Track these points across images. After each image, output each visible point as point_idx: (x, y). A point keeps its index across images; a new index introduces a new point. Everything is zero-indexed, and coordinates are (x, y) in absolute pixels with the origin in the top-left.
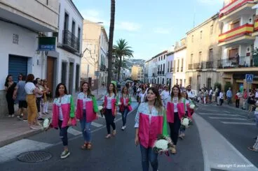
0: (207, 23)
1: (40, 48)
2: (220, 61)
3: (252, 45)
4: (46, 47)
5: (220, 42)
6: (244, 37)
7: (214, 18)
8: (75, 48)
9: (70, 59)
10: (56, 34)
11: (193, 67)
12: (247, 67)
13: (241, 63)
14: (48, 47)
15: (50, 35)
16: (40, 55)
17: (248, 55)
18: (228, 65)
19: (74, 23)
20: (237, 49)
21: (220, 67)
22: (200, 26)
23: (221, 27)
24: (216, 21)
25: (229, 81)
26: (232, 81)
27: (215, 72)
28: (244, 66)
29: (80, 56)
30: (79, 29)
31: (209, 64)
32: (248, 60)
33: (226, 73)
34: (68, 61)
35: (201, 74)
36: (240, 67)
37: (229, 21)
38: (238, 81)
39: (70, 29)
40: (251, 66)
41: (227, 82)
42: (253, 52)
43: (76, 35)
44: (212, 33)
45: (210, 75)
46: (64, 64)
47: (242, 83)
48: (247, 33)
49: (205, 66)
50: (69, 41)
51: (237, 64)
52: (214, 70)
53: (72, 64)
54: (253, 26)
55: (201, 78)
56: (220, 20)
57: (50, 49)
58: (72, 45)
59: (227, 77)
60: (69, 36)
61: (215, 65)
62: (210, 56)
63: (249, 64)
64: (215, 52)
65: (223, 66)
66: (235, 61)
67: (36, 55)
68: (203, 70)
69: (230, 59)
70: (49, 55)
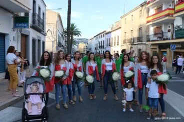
0: (136, 9)
1: (15, 26)
2: (148, 36)
3: (173, 24)
4: (20, 25)
5: (148, 22)
6: (167, 18)
7: (142, 5)
8: (41, 28)
9: (38, 36)
11: (127, 42)
12: (170, 39)
13: (165, 37)
14: (22, 25)
15: (22, 15)
16: (15, 32)
17: (169, 31)
18: (155, 39)
19: (39, 9)
20: (161, 27)
21: (148, 40)
22: (131, 12)
23: (148, 11)
24: (144, 7)
25: (155, 50)
26: (157, 50)
27: (145, 44)
28: (167, 39)
29: (45, 35)
30: (43, 14)
31: (139, 39)
32: (169, 35)
33: (152, 44)
34: (36, 38)
35: (133, 46)
36: (164, 39)
37: (154, 7)
38: (162, 50)
39: (37, 12)
40: (173, 39)
41: (153, 52)
42: (173, 28)
43: (42, 17)
44: (140, 16)
45: (141, 47)
46: (34, 41)
47: (166, 52)
48: (168, 15)
49: (136, 40)
50: (37, 22)
52: (143, 43)
53: (39, 41)
54: (174, 9)
56: (147, 6)
59: (154, 47)
60: (37, 18)
61: (144, 39)
62: (139, 33)
64: (144, 30)
65: (151, 40)
67: (12, 32)
68: (135, 43)
69: (155, 34)
70: (22, 32)
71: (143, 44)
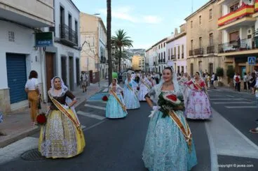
0: (205, 7)
1: (37, 45)
2: (221, 45)
3: (253, 27)
4: (43, 42)
5: (220, 25)
6: (244, 19)
7: (213, 2)
8: (73, 42)
9: (69, 53)
10: (52, 29)
11: (194, 53)
12: (249, 49)
13: (242, 46)
14: (45, 42)
15: (46, 30)
16: (38, 51)
17: (249, 37)
18: (229, 49)
19: (70, 16)
20: (238, 32)
21: (221, 51)
22: (199, 11)
23: (221, 10)
25: (230, 65)
26: (234, 65)
27: (217, 56)
28: (245, 49)
29: (80, 49)
30: (76, 22)
31: (210, 50)
32: (249, 43)
33: (228, 57)
34: (67, 55)
35: (202, 59)
36: (242, 49)
37: (228, 4)
38: (240, 64)
39: (66, 22)
40: (253, 48)
41: (229, 67)
42: (254, 33)
43: (73, 28)
44: (211, 17)
45: (212, 60)
46: (63, 59)
47: (245, 66)
48: (247, 15)
49: (206, 51)
50: (67, 35)
51: (238, 47)
52: (215, 54)
53: (71, 58)
54: (253, 6)
55: (202, 64)
57: (48, 45)
58: (70, 39)
59: (229, 61)
60: (67, 30)
61: (216, 49)
62: (210, 41)
63: (251, 46)
64: (215, 36)
65: (225, 50)
66: (236, 44)
67: (34, 52)
68: (204, 55)
69: (231, 42)
70: (47, 51)
71: (215, 56)
